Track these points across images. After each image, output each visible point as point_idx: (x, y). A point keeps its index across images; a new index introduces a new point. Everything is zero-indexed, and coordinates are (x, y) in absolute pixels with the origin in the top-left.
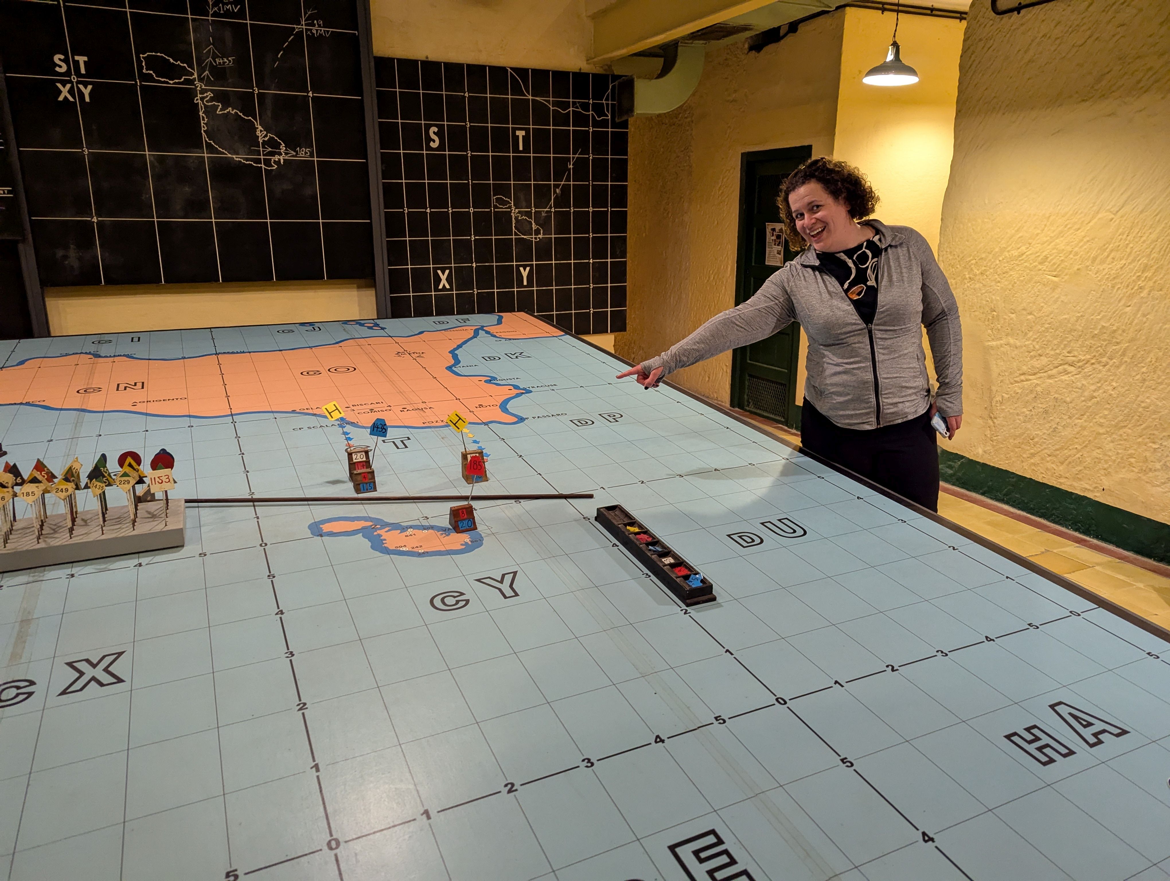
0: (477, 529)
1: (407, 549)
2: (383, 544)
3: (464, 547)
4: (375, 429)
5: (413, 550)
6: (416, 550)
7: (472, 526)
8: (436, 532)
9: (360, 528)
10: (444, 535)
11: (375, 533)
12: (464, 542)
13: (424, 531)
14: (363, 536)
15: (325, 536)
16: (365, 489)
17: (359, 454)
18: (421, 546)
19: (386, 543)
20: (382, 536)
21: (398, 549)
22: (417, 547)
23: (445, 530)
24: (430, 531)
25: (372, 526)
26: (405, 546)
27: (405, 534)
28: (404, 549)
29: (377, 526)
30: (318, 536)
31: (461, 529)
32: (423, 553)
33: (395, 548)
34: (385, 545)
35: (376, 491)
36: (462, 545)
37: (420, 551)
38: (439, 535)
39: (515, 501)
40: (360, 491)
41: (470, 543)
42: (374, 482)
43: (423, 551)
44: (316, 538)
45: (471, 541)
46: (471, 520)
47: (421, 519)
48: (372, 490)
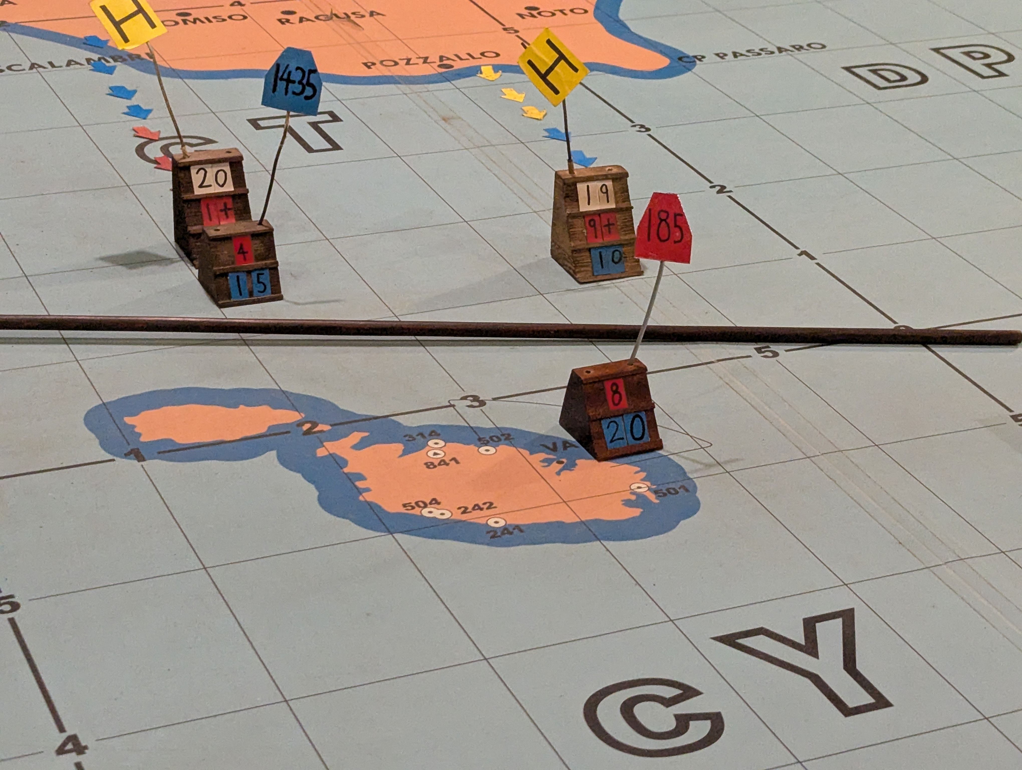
0: (661, 448)
1: (447, 515)
2: (360, 492)
3: (636, 512)
4: (282, 85)
5: (464, 517)
6: (474, 517)
7: (647, 438)
8: (526, 453)
9: (263, 430)
10: (556, 467)
11: (321, 452)
12: (633, 493)
13: (483, 449)
14: (283, 461)
15: (150, 459)
16: (245, 292)
17: (211, 171)
18: (491, 506)
19: (368, 490)
20: (346, 463)
21: (417, 511)
22: (477, 507)
23: (554, 449)
24: (505, 450)
25: (300, 424)
26: (435, 502)
27: (420, 457)
28: (436, 513)
29: (320, 427)
30: (127, 455)
31: (610, 446)
32: (505, 530)
33: (403, 510)
34: (367, 497)
35: (281, 298)
36: (628, 503)
37: (491, 523)
38: (538, 466)
39: (759, 350)
40: (230, 297)
41: (652, 497)
42: (274, 269)
43: (502, 523)
44: (121, 462)
45: (656, 492)
46: (643, 415)
47: (461, 405)
48: (268, 294)
